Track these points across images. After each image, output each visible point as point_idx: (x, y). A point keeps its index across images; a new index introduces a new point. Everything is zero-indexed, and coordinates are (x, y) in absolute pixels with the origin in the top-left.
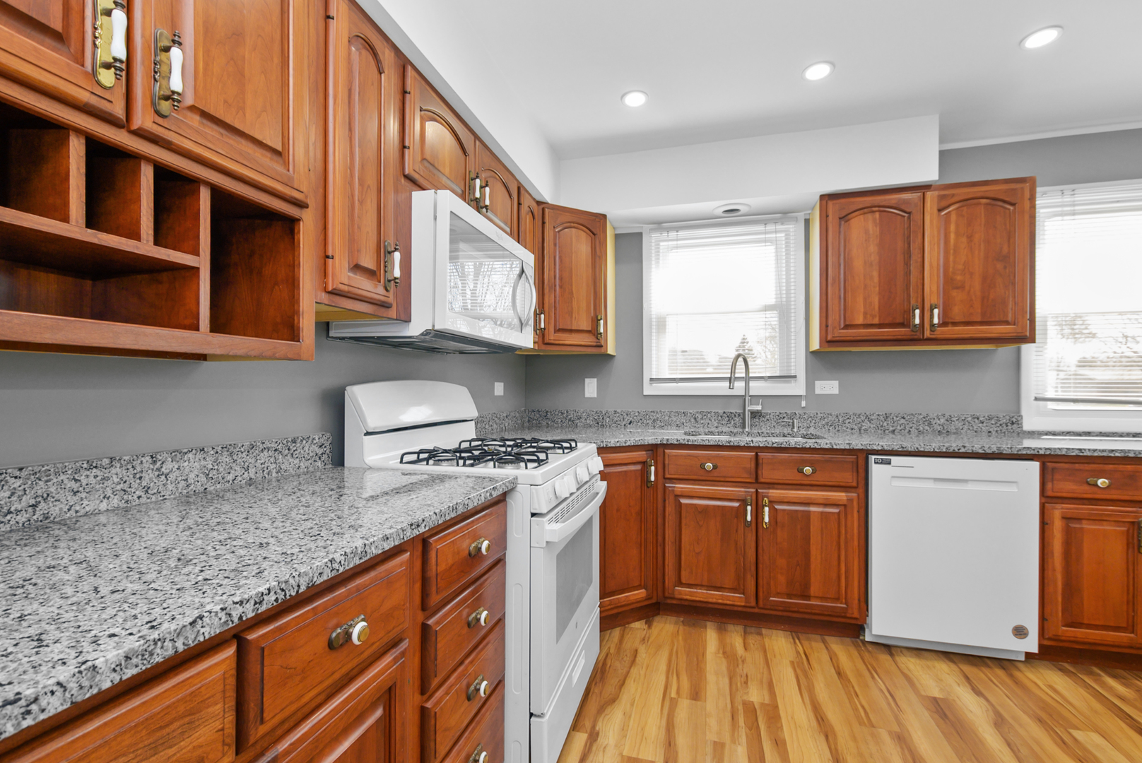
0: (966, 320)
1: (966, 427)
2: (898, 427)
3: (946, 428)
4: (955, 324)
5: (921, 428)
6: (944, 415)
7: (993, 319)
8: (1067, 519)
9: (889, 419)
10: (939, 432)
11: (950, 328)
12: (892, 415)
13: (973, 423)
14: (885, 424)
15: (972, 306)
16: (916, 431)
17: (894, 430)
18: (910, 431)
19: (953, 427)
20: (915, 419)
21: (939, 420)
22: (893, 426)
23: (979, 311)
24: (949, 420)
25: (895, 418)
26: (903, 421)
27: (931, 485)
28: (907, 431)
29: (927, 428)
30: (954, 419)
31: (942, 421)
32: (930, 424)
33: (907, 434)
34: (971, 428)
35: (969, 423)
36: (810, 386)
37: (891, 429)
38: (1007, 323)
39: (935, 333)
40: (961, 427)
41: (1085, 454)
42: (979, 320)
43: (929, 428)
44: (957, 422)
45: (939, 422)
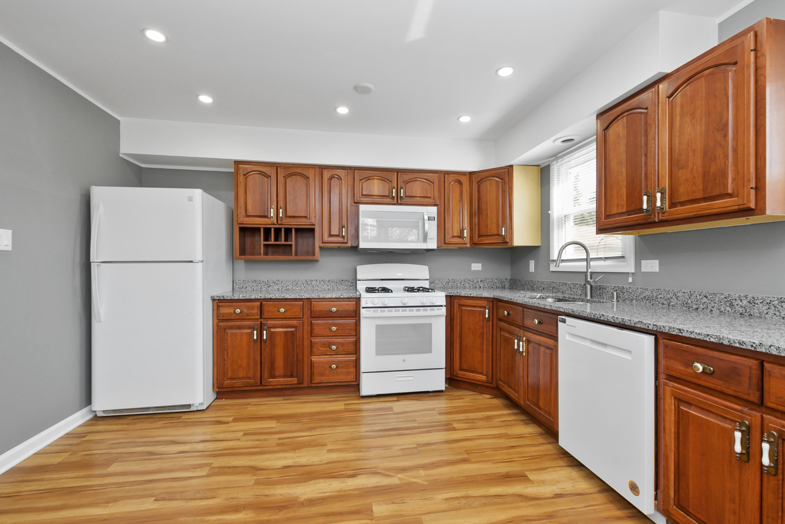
0: (690, 198)
1: (771, 311)
2: (701, 306)
3: (748, 310)
4: (682, 204)
5: (723, 309)
6: (746, 297)
7: (714, 194)
9: (693, 297)
10: (741, 314)
11: (679, 208)
12: (696, 293)
13: (780, 308)
14: (689, 302)
15: (694, 184)
16: (718, 311)
17: (697, 309)
18: (712, 310)
19: (756, 311)
20: (717, 299)
21: (741, 301)
22: (696, 305)
23: (701, 187)
24: (753, 302)
25: (698, 296)
26: (705, 300)
28: (709, 310)
29: (728, 309)
30: (758, 302)
31: (745, 302)
32: (731, 305)
33: (709, 314)
34: (778, 313)
35: (775, 307)
36: (638, 265)
37: (695, 307)
38: (730, 195)
39: (665, 215)
40: (766, 311)
43: (730, 310)
44: (761, 305)
45: (741, 303)
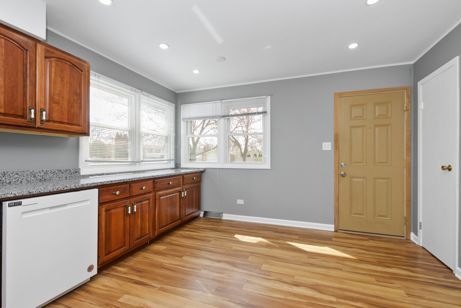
0: (60, 120)
1: (55, 176)
2: (14, 180)
3: (44, 177)
4: (54, 122)
5: (29, 179)
6: (43, 171)
7: (73, 123)
8: (106, 211)
9: (6, 175)
10: (40, 180)
11: (51, 123)
12: (9, 173)
13: (58, 174)
14: (3, 179)
15: (63, 114)
16: (26, 181)
17: (10, 182)
18: (21, 181)
19: (48, 177)
20: (25, 174)
21: (40, 173)
22: (9, 180)
23: (67, 117)
24: (46, 173)
25: (11, 174)
26: (17, 176)
27: (48, 211)
28: (19, 182)
29: (33, 178)
30: (49, 172)
31: (42, 174)
32: (35, 176)
33: (20, 184)
34: (57, 176)
35: (56, 174)
37: (8, 181)
38: (79, 125)
39: (43, 125)
40: (52, 176)
41: (113, 183)
42: (66, 122)
43: (34, 179)
44: (50, 174)
45: (40, 174)
